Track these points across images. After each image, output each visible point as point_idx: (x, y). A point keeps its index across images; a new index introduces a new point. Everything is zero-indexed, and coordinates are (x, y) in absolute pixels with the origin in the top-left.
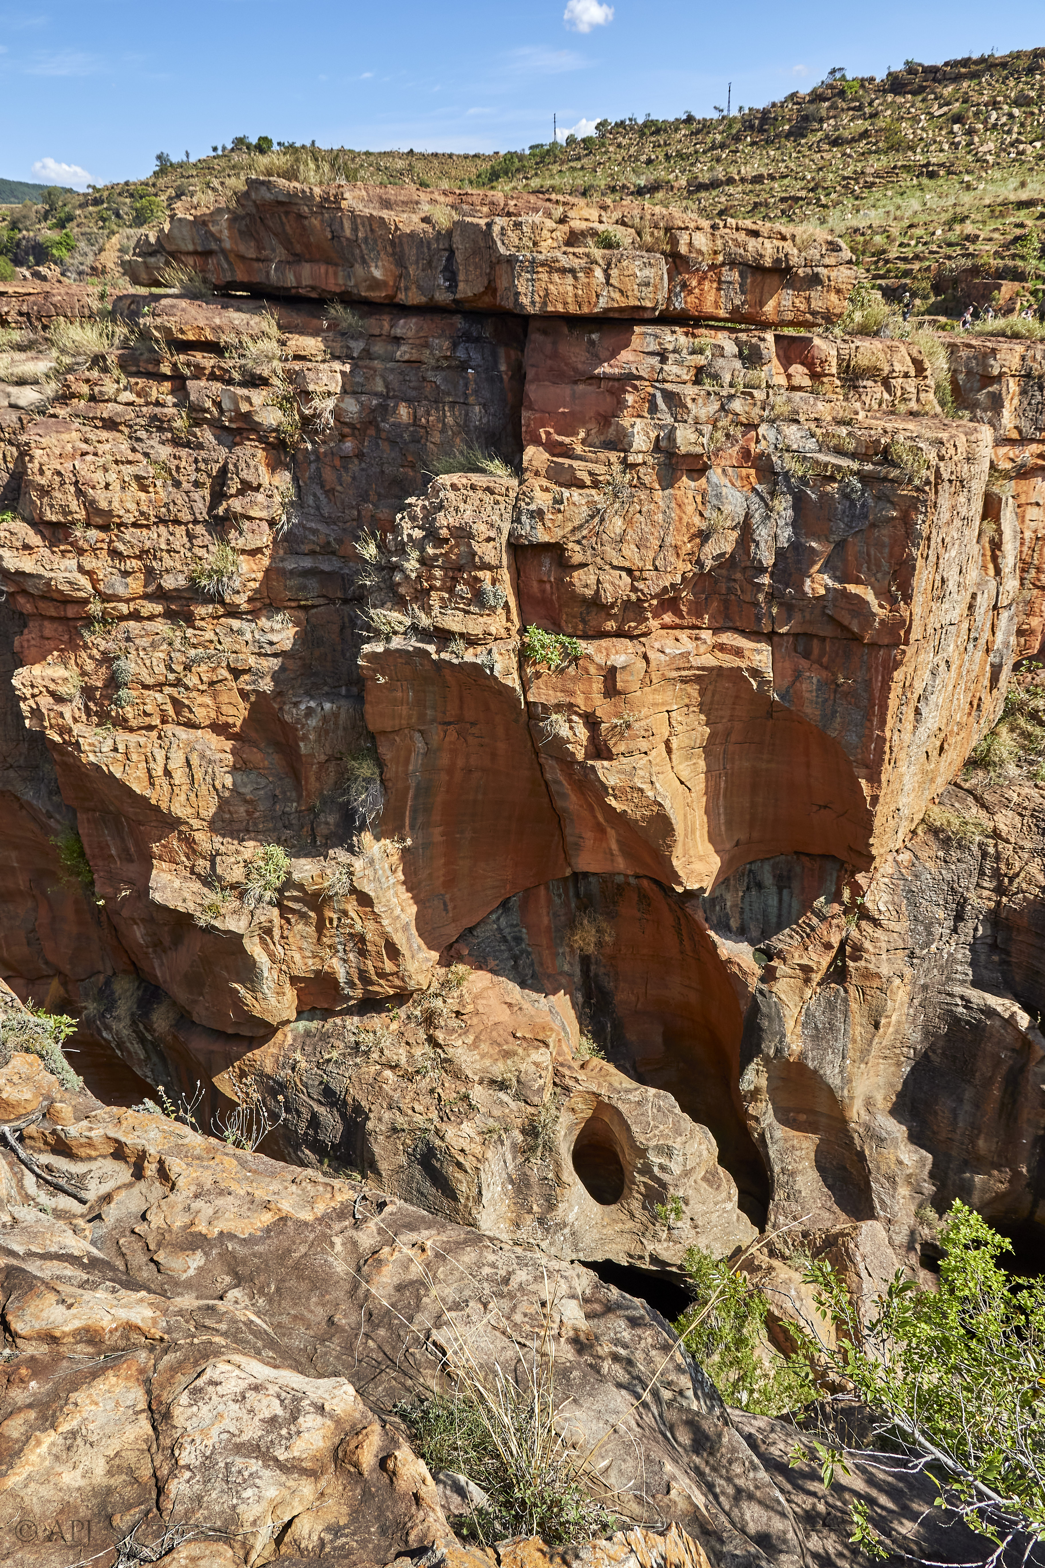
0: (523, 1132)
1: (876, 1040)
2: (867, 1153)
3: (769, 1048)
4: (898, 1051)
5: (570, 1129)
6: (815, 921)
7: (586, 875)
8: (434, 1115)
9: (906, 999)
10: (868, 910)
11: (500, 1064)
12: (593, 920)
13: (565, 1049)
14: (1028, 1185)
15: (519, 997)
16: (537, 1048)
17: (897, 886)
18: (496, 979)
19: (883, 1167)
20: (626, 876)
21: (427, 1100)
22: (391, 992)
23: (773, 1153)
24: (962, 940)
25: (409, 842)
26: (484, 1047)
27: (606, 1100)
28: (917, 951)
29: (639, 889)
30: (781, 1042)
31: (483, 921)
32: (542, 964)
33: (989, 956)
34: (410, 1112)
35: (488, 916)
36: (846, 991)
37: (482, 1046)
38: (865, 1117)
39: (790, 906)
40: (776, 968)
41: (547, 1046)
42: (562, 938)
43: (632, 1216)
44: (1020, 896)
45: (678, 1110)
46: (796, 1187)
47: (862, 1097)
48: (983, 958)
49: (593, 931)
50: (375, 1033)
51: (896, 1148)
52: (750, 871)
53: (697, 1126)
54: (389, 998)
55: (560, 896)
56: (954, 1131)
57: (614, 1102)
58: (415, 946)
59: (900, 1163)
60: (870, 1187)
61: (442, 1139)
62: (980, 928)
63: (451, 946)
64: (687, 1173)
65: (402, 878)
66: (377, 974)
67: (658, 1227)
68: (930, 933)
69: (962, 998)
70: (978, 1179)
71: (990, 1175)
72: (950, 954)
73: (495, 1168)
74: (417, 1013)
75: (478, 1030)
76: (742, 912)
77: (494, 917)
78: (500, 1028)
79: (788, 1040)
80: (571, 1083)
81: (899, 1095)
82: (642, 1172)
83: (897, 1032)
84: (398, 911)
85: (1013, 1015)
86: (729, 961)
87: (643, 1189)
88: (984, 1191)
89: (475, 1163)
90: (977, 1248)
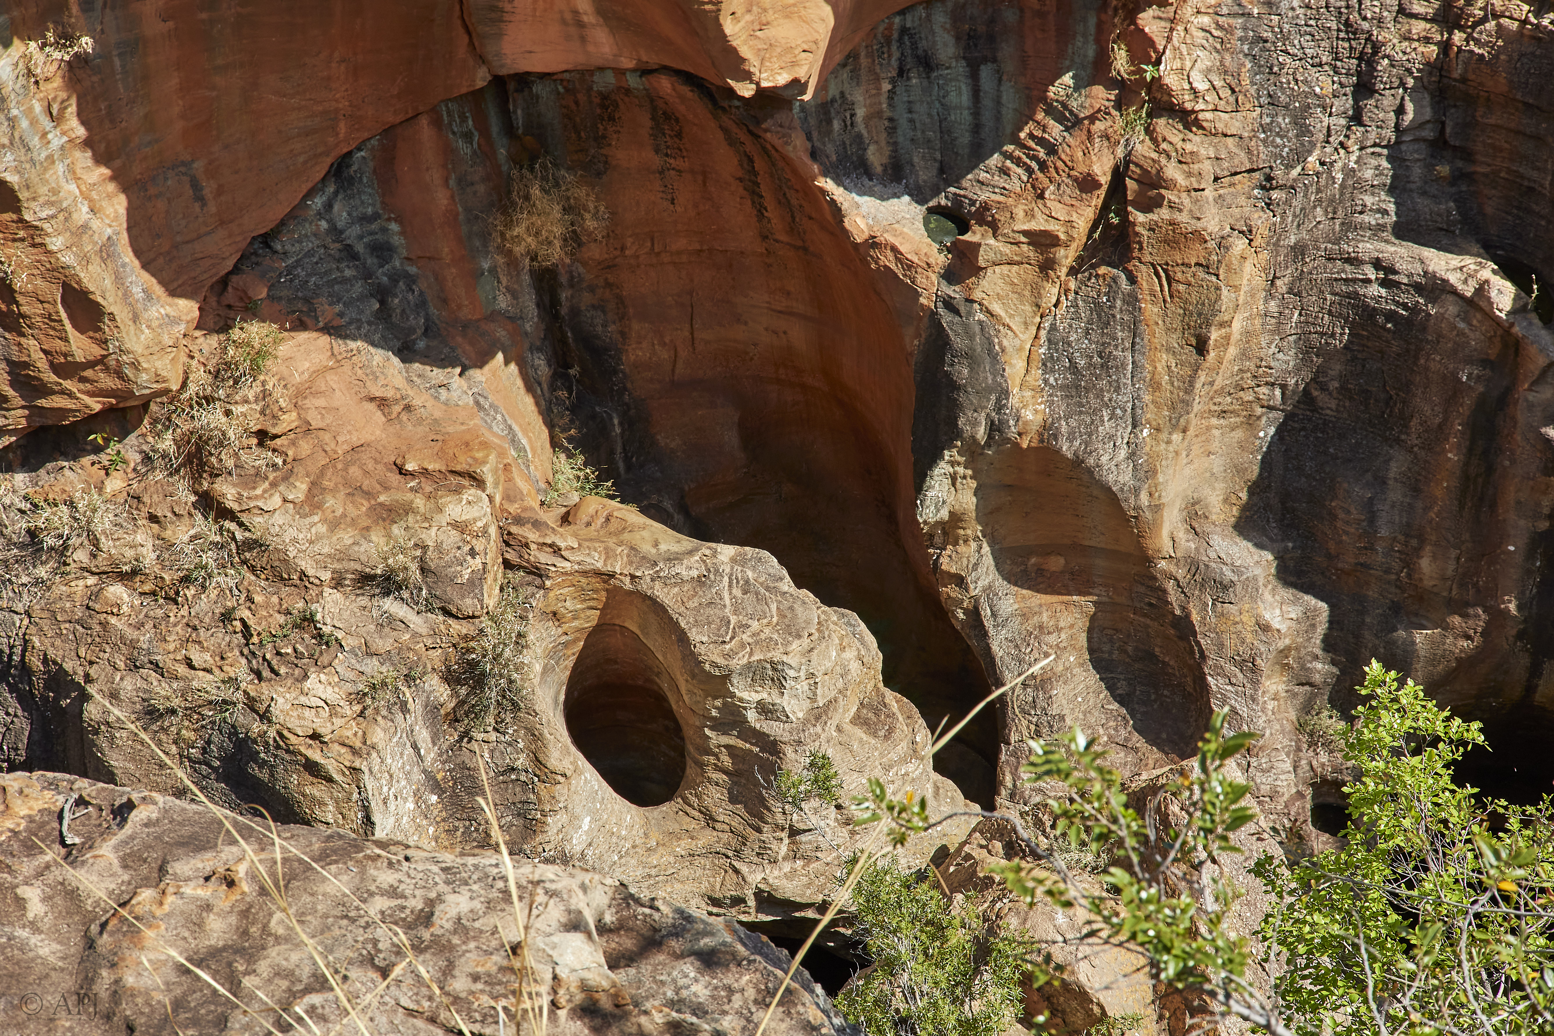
0: (450, 678)
1: (1202, 377)
2: (1195, 617)
3: (975, 424)
4: (1249, 396)
5: (553, 653)
6: (1055, 129)
7: (524, 80)
8: (240, 669)
9: (1260, 281)
10: (1168, 92)
11: (377, 537)
12: (551, 185)
13: (521, 484)
14: (1520, 636)
15: (399, 381)
16: (457, 491)
17: (1229, 30)
18: (341, 346)
19: (1231, 642)
20: (620, 72)
21: (219, 638)
22: (96, 405)
23: (999, 645)
24: (1372, 137)
25: (86, 43)
26: (334, 504)
27: (628, 585)
28: (1278, 173)
29: (652, 100)
30: (999, 408)
31: (294, 215)
32: (445, 301)
33: (1430, 167)
34: (182, 670)
35: (302, 204)
36: (1132, 280)
37: (330, 502)
38: (1187, 544)
39: (998, 102)
40: (975, 247)
41: (478, 482)
42: (485, 236)
43: (710, 820)
44: (1491, 25)
45: (787, 584)
46: (1054, 710)
47: (1179, 504)
48: (1417, 171)
49: (556, 211)
50: (71, 504)
51: (1254, 599)
52: (904, 31)
53: (832, 614)
54: (92, 421)
55: (468, 136)
56: (1370, 548)
57: (644, 586)
58: (137, 291)
59: (1265, 628)
60: (1204, 687)
61: (265, 717)
62: (1410, 107)
63: (224, 282)
64: (819, 715)
65: (81, 132)
66: (55, 368)
67: (767, 834)
68: (1304, 130)
69: (1377, 264)
70: (1421, 637)
71: (1446, 627)
72: (1349, 173)
73: (395, 764)
74: (167, 443)
75: (314, 468)
76: (892, 130)
77: (318, 202)
78: (365, 457)
79: (1014, 401)
80: (544, 558)
81: (1254, 489)
82: (720, 726)
83: (1244, 355)
84: (83, 213)
85: (1482, 288)
86: (873, 243)
87: (727, 761)
88: (1433, 660)
89: (347, 758)
90: (1416, 752)
